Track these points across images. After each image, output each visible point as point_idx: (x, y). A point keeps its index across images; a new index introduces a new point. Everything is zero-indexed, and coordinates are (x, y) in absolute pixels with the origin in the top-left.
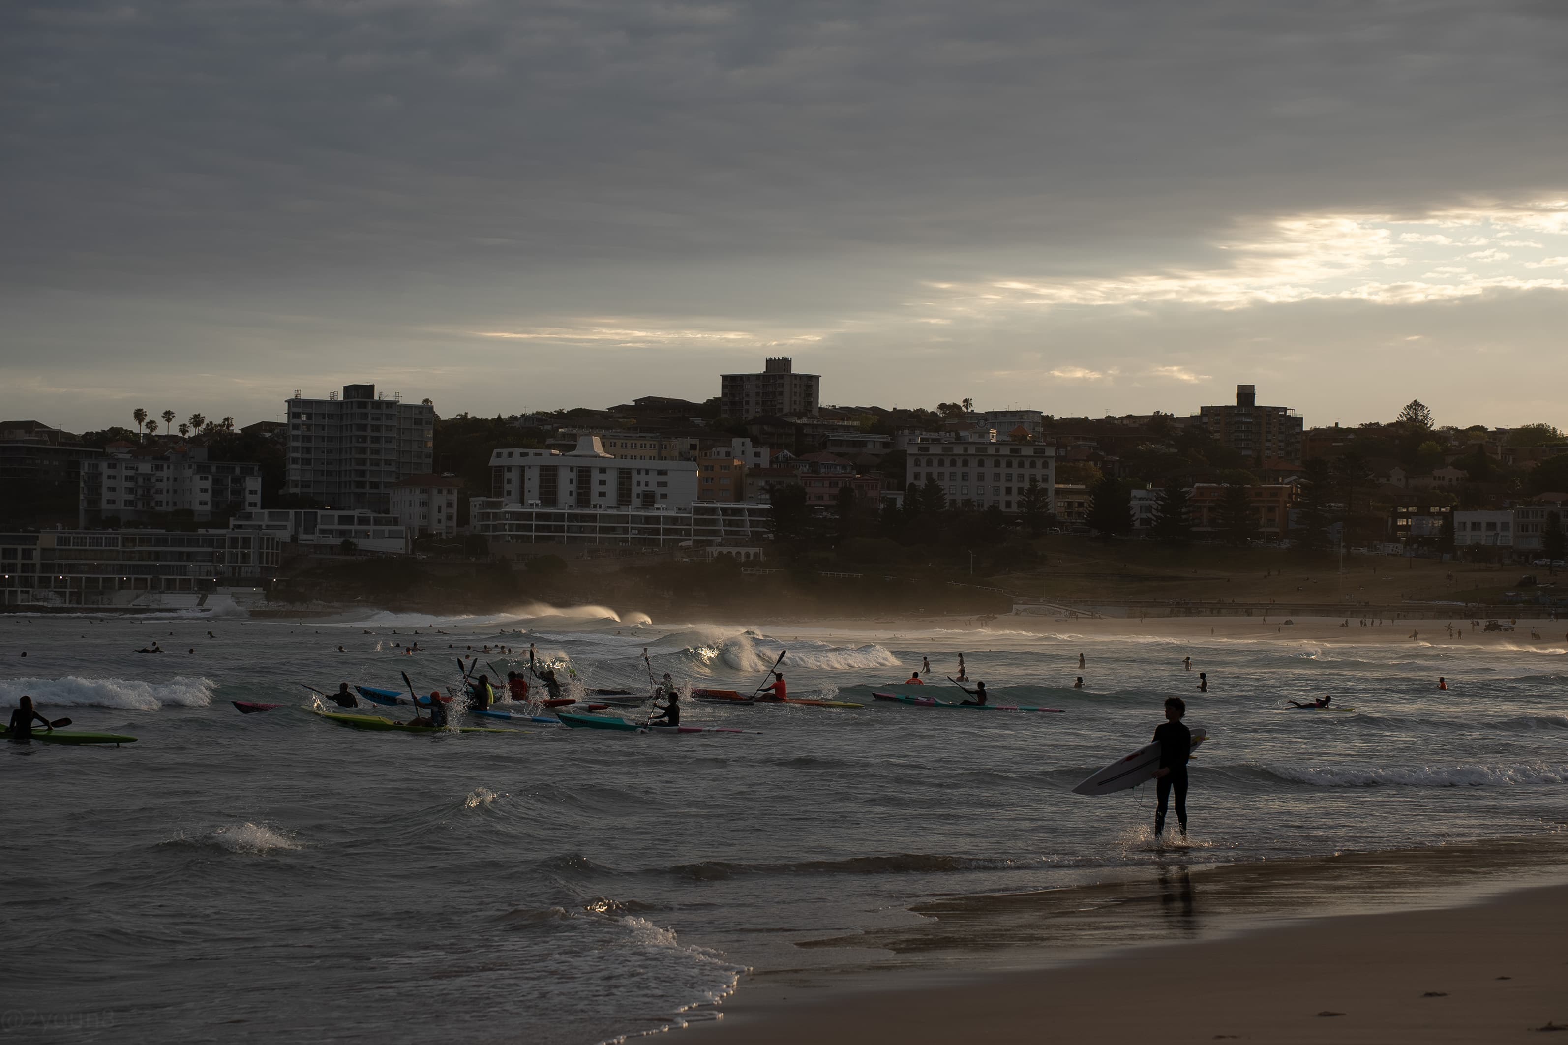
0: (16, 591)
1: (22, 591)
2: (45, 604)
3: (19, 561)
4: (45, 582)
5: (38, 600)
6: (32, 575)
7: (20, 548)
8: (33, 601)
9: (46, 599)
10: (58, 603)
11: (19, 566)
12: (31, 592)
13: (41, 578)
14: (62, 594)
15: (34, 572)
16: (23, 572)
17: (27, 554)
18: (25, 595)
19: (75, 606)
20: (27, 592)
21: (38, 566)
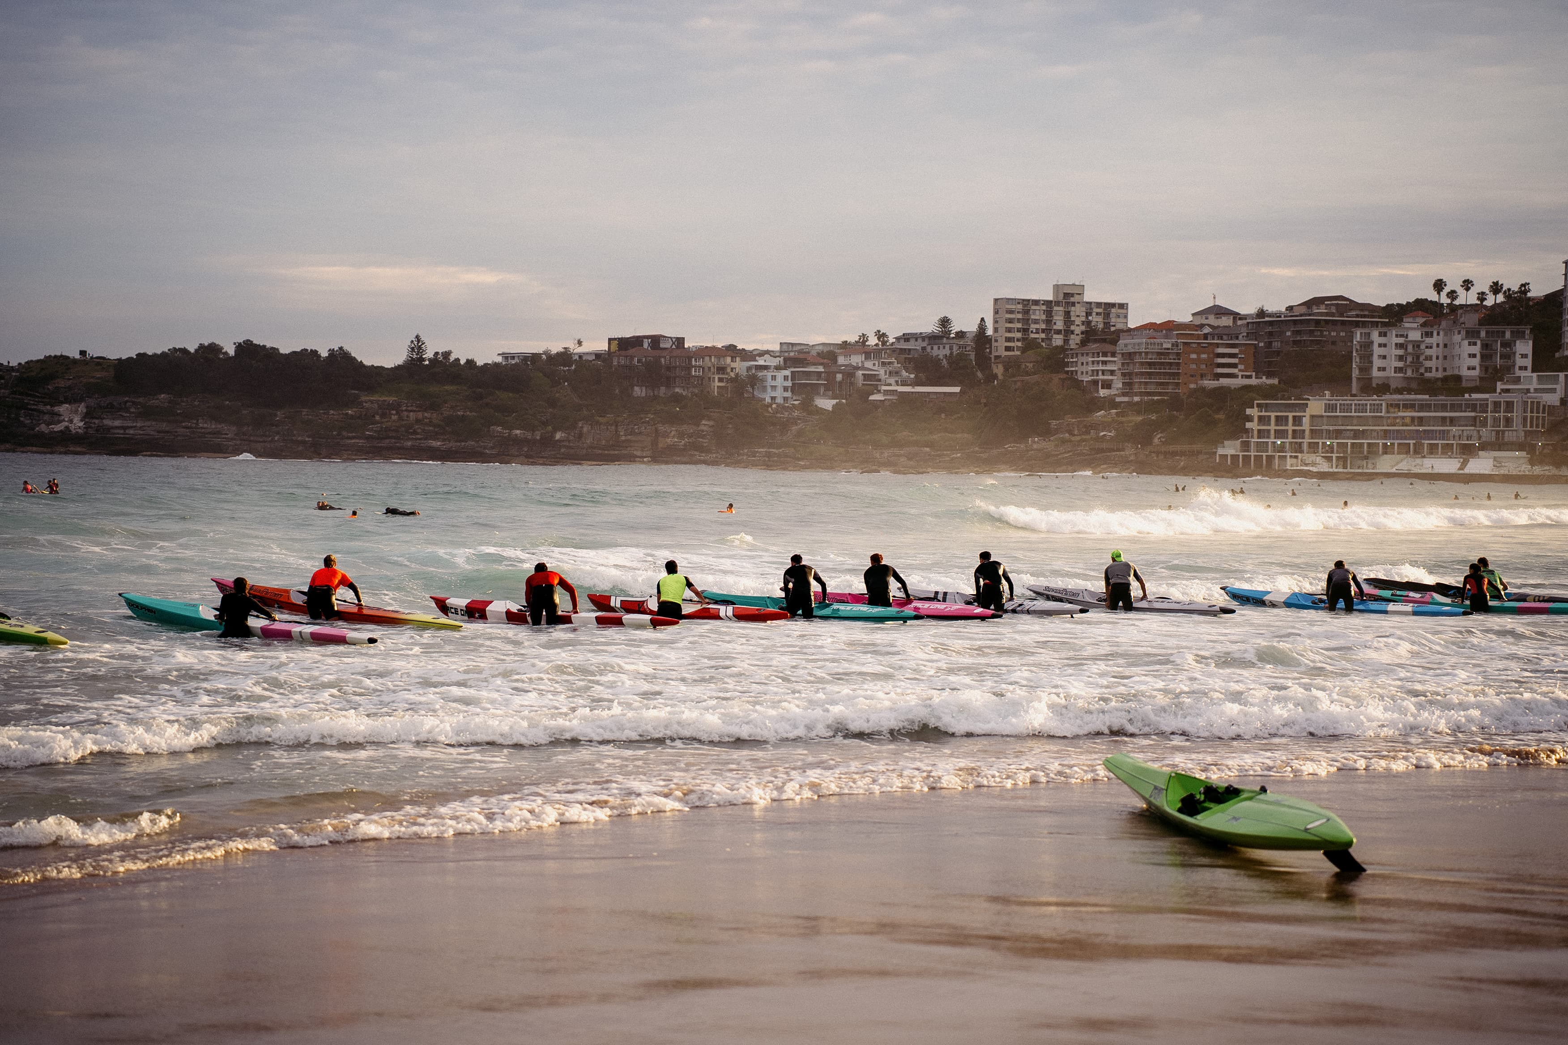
0: (1286, 456)
1: (1291, 457)
2: (1311, 468)
3: (1290, 427)
4: (1313, 447)
5: (1306, 465)
6: (1301, 440)
7: (1291, 415)
8: (1301, 465)
9: (1314, 464)
10: (1324, 467)
11: (1290, 432)
12: (1300, 457)
13: (1309, 444)
14: (1329, 459)
15: (1303, 438)
16: (1293, 438)
17: (1297, 420)
18: (1294, 460)
19: (1341, 470)
20: (1296, 457)
21: (1307, 433)
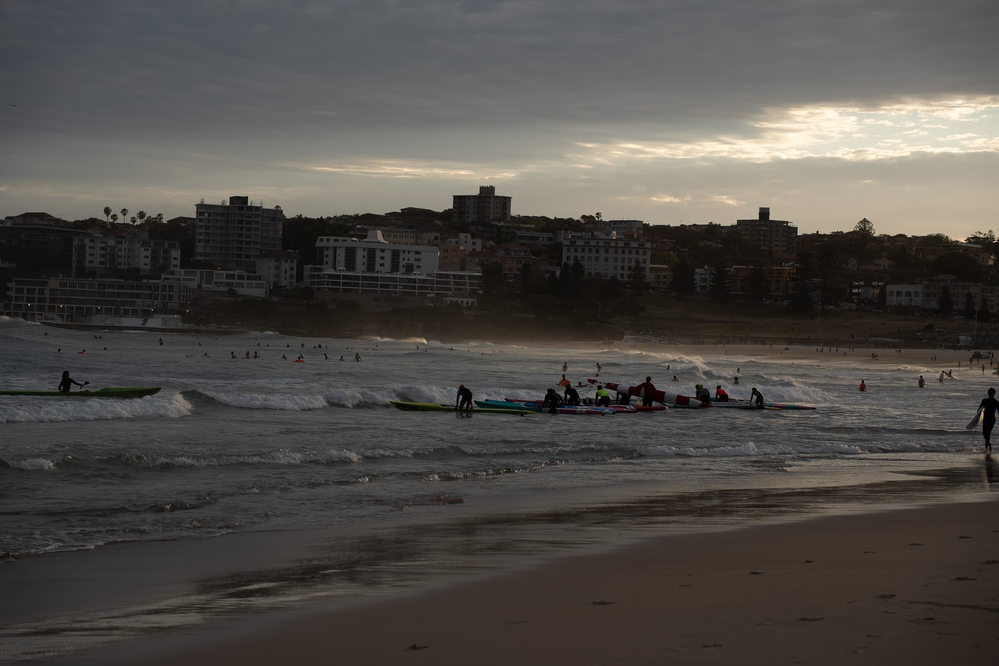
0: (35, 314)
1: (38, 314)
2: (52, 322)
3: (37, 296)
4: (52, 309)
5: (48, 319)
6: (44, 304)
7: (37, 288)
8: (44, 320)
9: (52, 319)
10: (59, 321)
11: (37, 299)
12: (43, 314)
13: (49, 306)
14: (62, 316)
15: (45, 302)
16: (39, 302)
17: (41, 292)
18: (40, 317)
19: (69, 323)
20: (41, 314)
21: (48, 299)
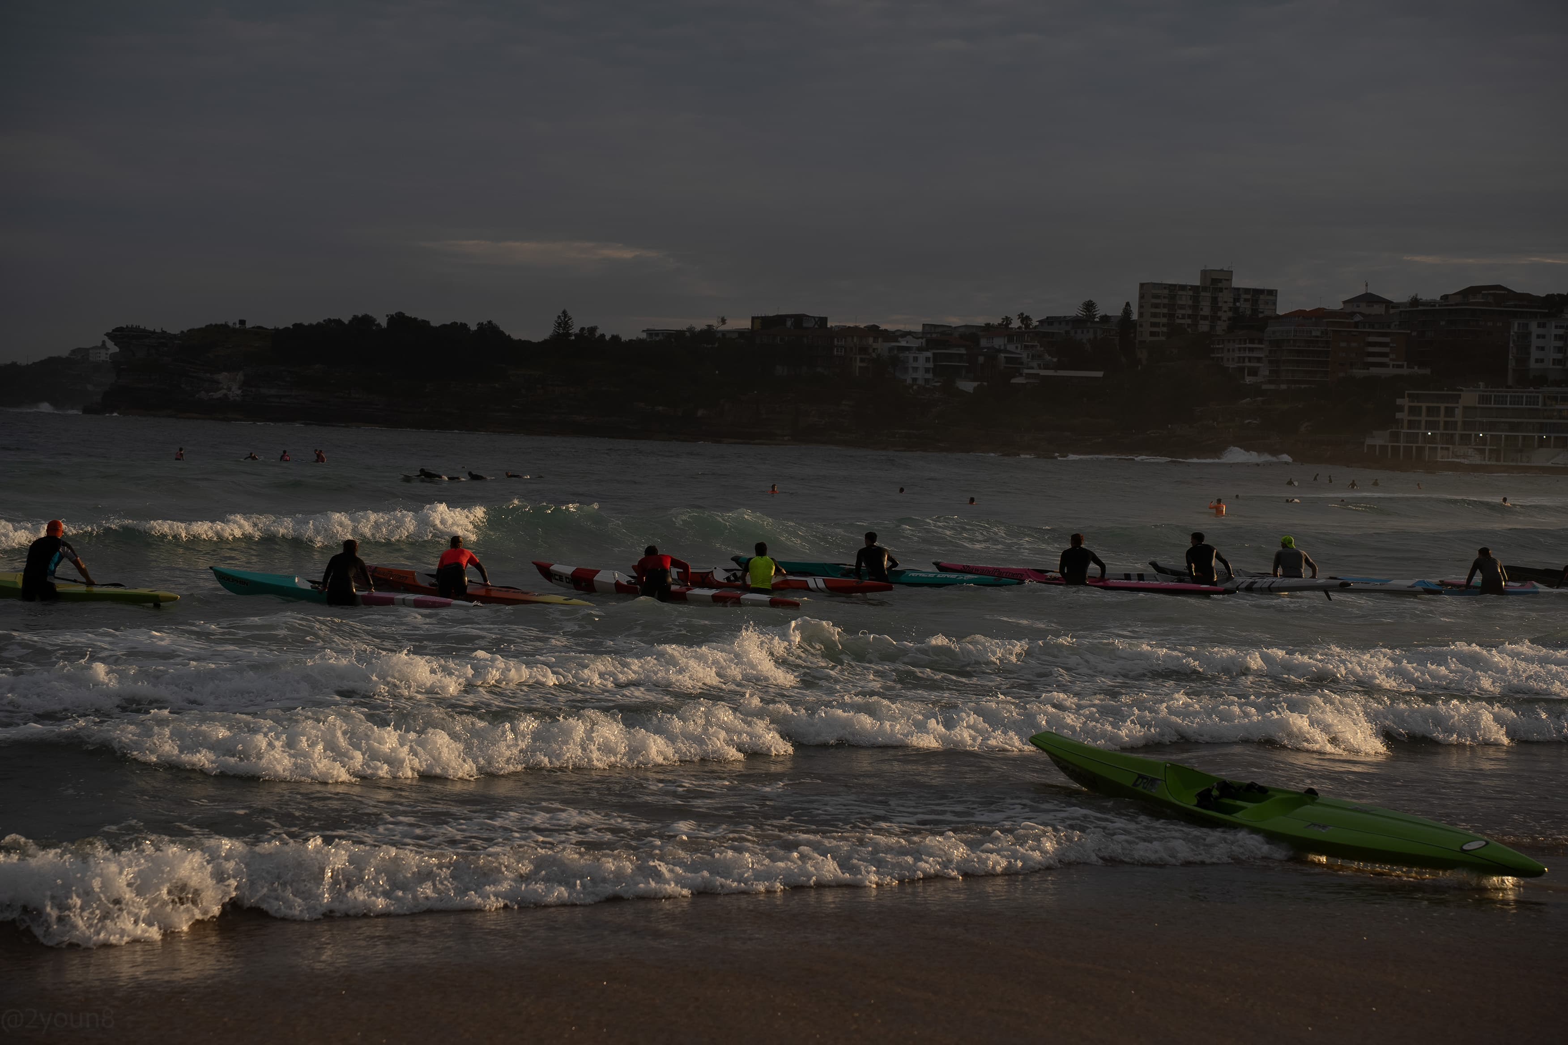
0: (1436, 448)
1: (1442, 448)
2: (1462, 461)
3: (1442, 418)
4: (1465, 439)
5: (1457, 457)
6: (1452, 432)
7: (1443, 406)
8: (1452, 458)
9: (1465, 456)
10: (1477, 460)
11: (1442, 424)
13: (1462, 436)
14: (1482, 452)
15: (1456, 429)
16: (1445, 429)
17: (1450, 412)
18: (1445, 453)
19: (1494, 463)
20: (1448, 449)
21: (1459, 424)
